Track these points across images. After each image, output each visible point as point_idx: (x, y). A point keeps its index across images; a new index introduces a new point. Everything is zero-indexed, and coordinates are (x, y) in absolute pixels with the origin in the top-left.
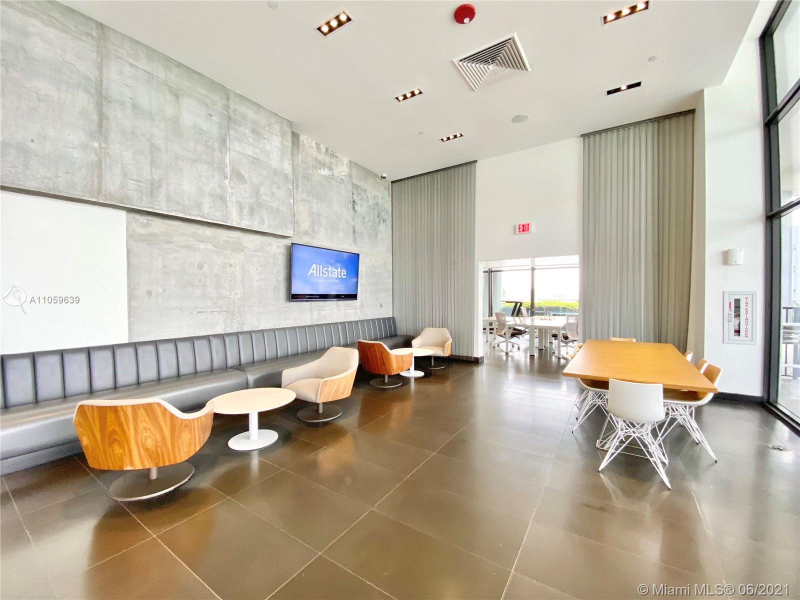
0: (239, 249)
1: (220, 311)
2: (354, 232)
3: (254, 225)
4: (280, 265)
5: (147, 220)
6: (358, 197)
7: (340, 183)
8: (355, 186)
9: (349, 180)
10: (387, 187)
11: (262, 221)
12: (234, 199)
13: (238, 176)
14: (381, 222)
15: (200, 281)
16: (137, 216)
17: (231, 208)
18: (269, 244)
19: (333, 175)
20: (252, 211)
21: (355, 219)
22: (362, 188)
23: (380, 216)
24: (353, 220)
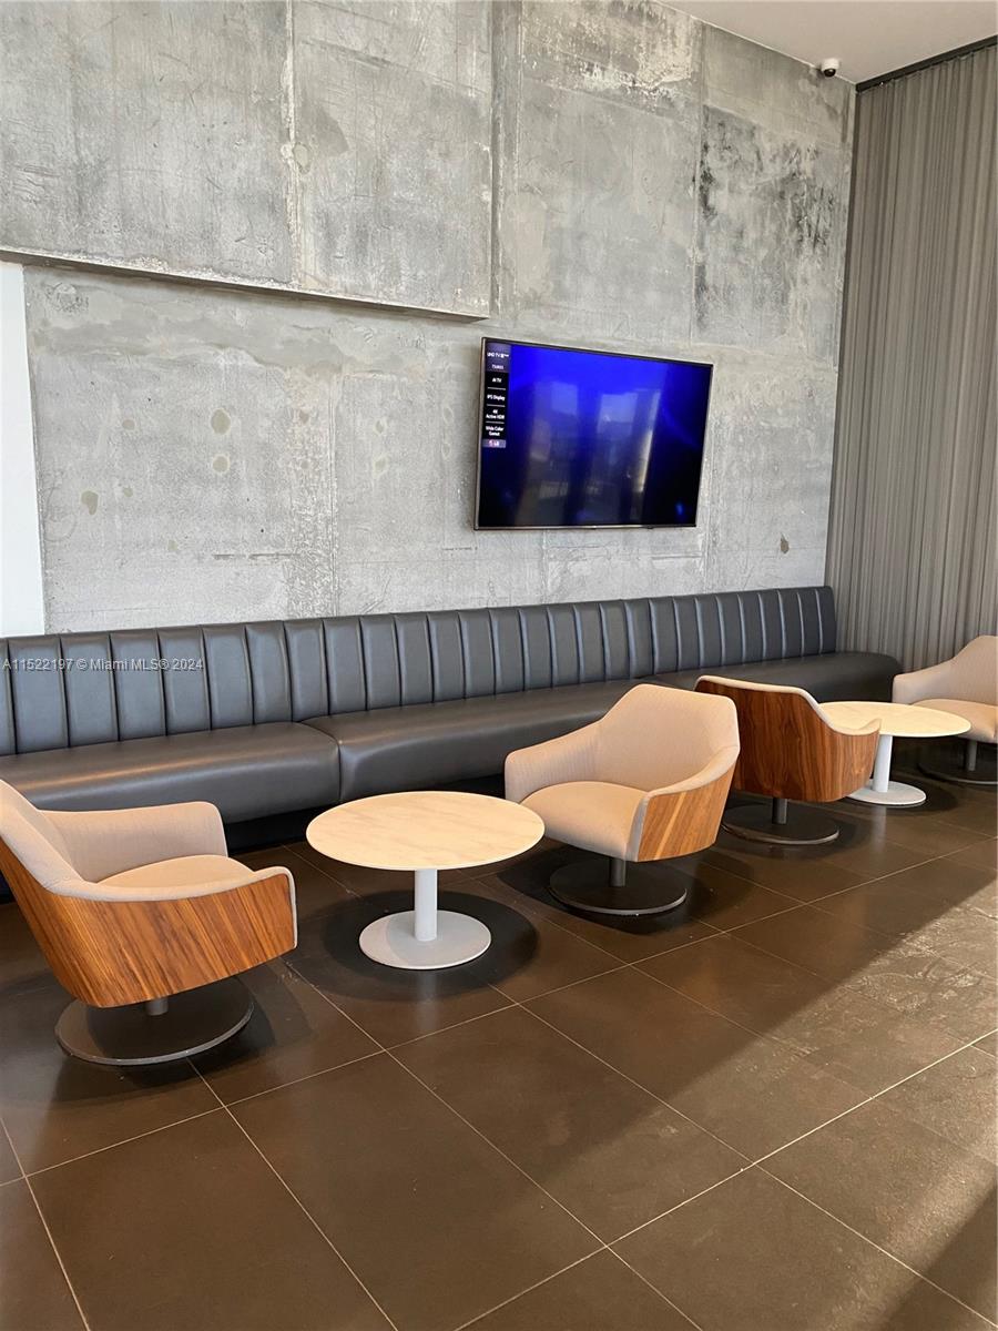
0: (326, 363)
1: (277, 555)
3: (367, 287)
4: (448, 414)
5: (80, 288)
6: (722, 160)
7: (658, 112)
8: (716, 120)
9: (693, 97)
10: (840, 108)
11: (393, 272)
12: (308, 208)
13: (320, 126)
16: (52, 279)
17: (299, 236)
18: (417, 344)
19: (634, 88)
20: (362, 239)
21: (708, 238)
22: (740, 121)
23: (804, 222)
24: (701, 245)
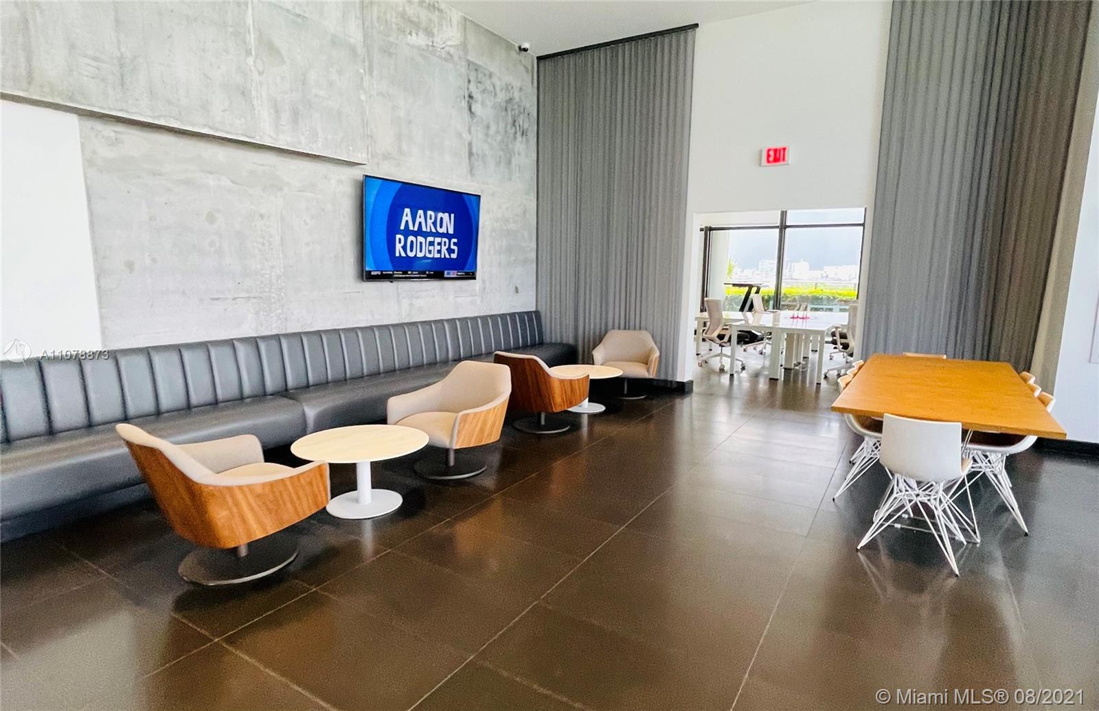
0: (275, 185)
1: (249, 297)
2: (471, 154)
3: (300, 143)
4: (344, 217)
5: (116, 132)
6: (477, 88)
7: (446, 60)
8: (473, 67)
9: (461, 54)
10: (530, 68)
11: (314, 136)
12: (264, 94)
13: (270, 50)
14: (519, 134)
15: (212, 244)
16: (99, 126)
17: (259, 111)
18: (326, 177)
19: (433, 46)
20: (296, 116)
21: (473, 129)
22: (485, 69)
23: (517, 124)
24: (470, 132)
